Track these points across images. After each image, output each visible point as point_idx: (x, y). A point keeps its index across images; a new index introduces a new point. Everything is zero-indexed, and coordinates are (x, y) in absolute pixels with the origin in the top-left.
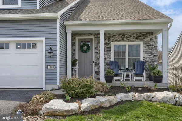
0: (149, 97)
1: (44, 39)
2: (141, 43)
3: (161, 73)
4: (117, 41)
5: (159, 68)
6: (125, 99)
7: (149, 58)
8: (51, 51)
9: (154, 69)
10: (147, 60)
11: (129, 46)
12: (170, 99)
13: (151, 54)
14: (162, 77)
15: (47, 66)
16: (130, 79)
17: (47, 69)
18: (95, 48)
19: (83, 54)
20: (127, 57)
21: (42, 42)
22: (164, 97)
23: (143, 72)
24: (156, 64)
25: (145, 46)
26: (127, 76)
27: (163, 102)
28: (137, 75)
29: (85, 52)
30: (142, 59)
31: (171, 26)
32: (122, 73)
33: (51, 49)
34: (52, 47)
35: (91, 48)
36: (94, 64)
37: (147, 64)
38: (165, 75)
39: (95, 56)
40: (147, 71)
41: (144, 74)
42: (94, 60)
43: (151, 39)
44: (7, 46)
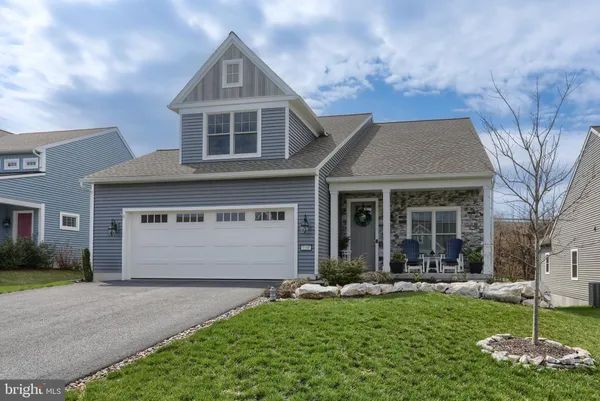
0: (442, 287)
1: (295, 206)
2: (458, 209)
4: (417, 205)
6: (405, 289)
7: (471, 233)
8: (305, 224)
10: (469, 238)
11: (438, 213)
12: (471, 290)
14: (482, 264)
15: (299, 246)
16: (437, 269)
17: (300, 251)
18: (378, 218)
19: (359, 228)
20: (434, 233)
21: (292, 210)
22: (464, 287)
23: (457, 257)
25: (465, 213)
26: (433, 264)
27: (462, 292)
29: (363, 224)
30: (459, 237)
32: (423, 260)
33: (305, 220)
34: (308, 218)
35: (372, 217)
36: (377, 245)
37: (466, 245)
42: (377, 237)
43: (475, 202)
44: (242, 217)
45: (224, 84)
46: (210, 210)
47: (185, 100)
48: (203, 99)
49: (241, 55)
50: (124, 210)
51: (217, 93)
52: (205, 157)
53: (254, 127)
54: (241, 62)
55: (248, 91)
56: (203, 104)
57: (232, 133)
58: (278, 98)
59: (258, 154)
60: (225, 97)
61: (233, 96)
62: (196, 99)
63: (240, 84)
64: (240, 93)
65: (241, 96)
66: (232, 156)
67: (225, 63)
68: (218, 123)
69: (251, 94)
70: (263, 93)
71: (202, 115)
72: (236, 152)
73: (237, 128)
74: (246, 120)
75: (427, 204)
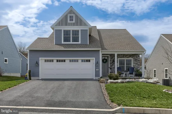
0: (137, 80)
2: (132, 59)
3: (142, 73)
4: (120, 57)
5: (141, 71)
6: (129, 81)
7: (136, 66)
9: (138, 71)
11: (126, 60)
12: (145, 81)
13: (137, 64)
14: (142, 74)
16: (127, 75)
18: (110, 61)
19: (104, 64)
20: (125, 65)
22: (143, 81)
23: (133, 72)
24: (139, 69)
25: (134, 60)
26: (126, 74)
27: (142, 82)
28: (130, 74)
31: (145, 53)
32: (123, 73)
35: (108, 61)
36: (109, 69)
37: (135, 69)
38: (143, 73)
39: (110, 65)
40: (135, 72)
41: (134, 73)
42: (109, 66)
43: (137, 57)
44: (77, 61)
45: (69, 21)
46: (67, 59)
47: (56, 26)
48: (62, 25)
49: (74, 13)
50: (40, 58)
51: (66, 24)
52: (63, 43)
53: (78, 35)
54: (74, 15)
55: (76, 24)
56: (62, 27)
57: (71, 36)
58: (86, 27)
59: (80, 43)
60: (69, 25)
61: (71, 25)
62: (59, 25)
63: (74, 22)
64: (74, 24)
65: (74, 25)
66: (71, 43)
67: (69, 15)
68: (67, 33)
69: (77, 25)
70: (81, 25)
71: (61, 30)
72: (73, 42)
73: (73, 35)
74: (76, 32)
75: (123, 57)
